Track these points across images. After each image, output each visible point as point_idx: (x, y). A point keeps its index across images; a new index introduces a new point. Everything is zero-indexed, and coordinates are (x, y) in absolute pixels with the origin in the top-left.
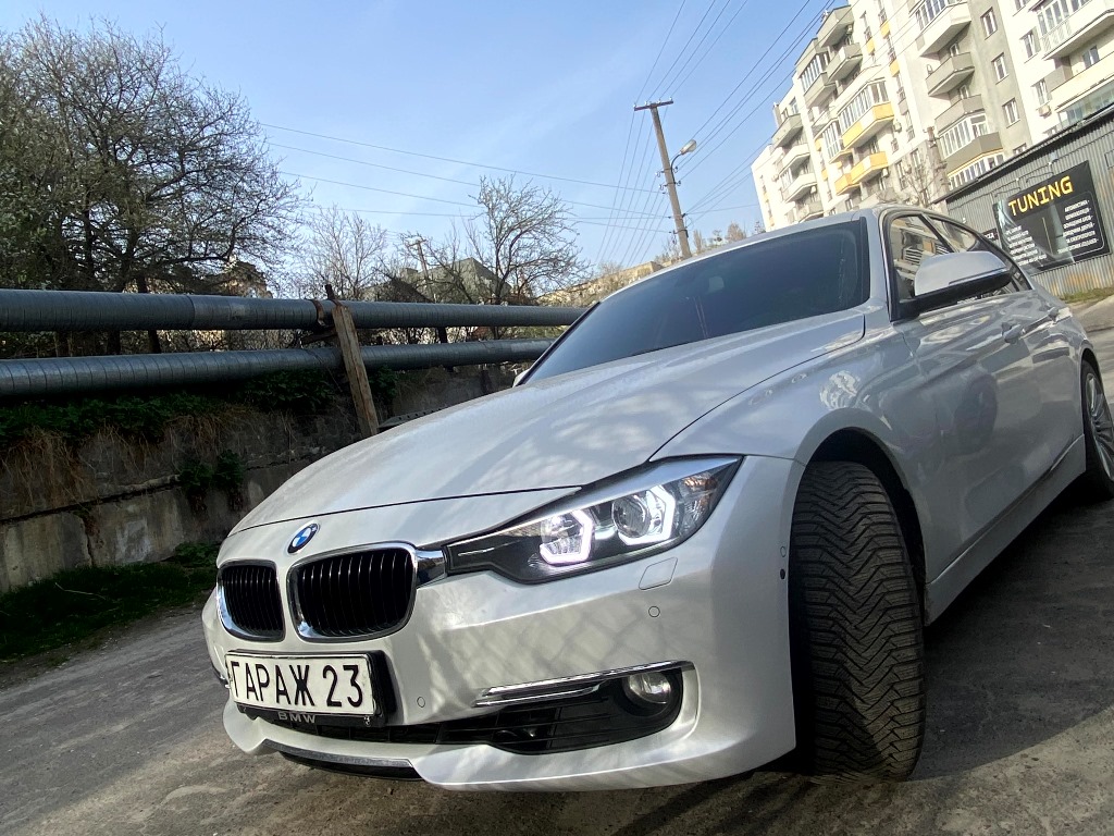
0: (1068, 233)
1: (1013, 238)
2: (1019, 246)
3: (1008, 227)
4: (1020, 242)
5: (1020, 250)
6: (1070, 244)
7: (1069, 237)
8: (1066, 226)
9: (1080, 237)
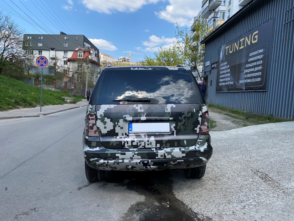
0: (247, 71)
1: (223, 68)
2: (224, 74)
3: (223, 61)
4: (225, 72)
5: (224, 76)
6: (246, 78)
7: (247, 73)
8: (247, 66)
9: (253, 75)
